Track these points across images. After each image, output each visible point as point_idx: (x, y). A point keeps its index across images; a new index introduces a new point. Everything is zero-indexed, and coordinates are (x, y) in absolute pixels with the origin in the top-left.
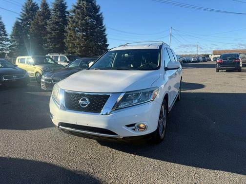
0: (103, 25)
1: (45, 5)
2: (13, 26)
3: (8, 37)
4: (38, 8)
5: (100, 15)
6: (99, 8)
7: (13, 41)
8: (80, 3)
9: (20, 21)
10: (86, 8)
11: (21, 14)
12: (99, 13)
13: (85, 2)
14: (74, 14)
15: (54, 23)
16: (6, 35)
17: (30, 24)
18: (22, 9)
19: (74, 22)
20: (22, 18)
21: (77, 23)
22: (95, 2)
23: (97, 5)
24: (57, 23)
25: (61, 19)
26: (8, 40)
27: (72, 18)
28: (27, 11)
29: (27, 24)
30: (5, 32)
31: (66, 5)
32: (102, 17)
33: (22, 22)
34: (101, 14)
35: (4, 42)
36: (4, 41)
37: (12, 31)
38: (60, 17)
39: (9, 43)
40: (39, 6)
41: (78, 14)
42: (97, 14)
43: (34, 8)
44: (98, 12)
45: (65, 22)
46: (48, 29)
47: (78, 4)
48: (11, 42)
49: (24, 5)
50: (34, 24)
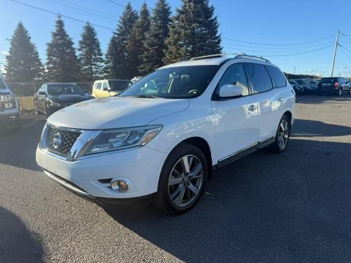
0: (217, 35)
1: (145, 13)
2: (109, 43)
3: (103, 57)
4: (137, 18)
5: (213, 20)
6: (212, 11)
7: (108, 62)
8: (186, 6)
9: (116, 36)
10: (193, 12)
11: (118, 27)
12: (213, 17)
13: (192, 4)
14: (177, 22)
15: (152, 36)
16: (101, 55)
17: (126, 40)
18: (119, 21)
19: (175, 33)
20: (118, 32)
21: (179, 34)
22: (208, 2)
23: (209, 6)
24: (156, 36)
25: (162, 30)
26: (102, 61)
27: (174, 27)
28: (124, 23)
29: (124, 39)
30: (100, 51)
31: (170, 11)
32: (216, 23)
33: (118, 38)
34: (215, 18)
35: (98, 63)
36: (98, 61)
37: (107, 49)
38: (160, 27)
39: (103, 64)
40: (139, 14)
41: (183, 21)
42: (210, 19)
43: (132, 18)
44: (211, 16)
45: (166, 35)
46: (146, 45)
47: (183, 7)
48: (105, 63)
49: (122, 15)
50: (130, 40)
